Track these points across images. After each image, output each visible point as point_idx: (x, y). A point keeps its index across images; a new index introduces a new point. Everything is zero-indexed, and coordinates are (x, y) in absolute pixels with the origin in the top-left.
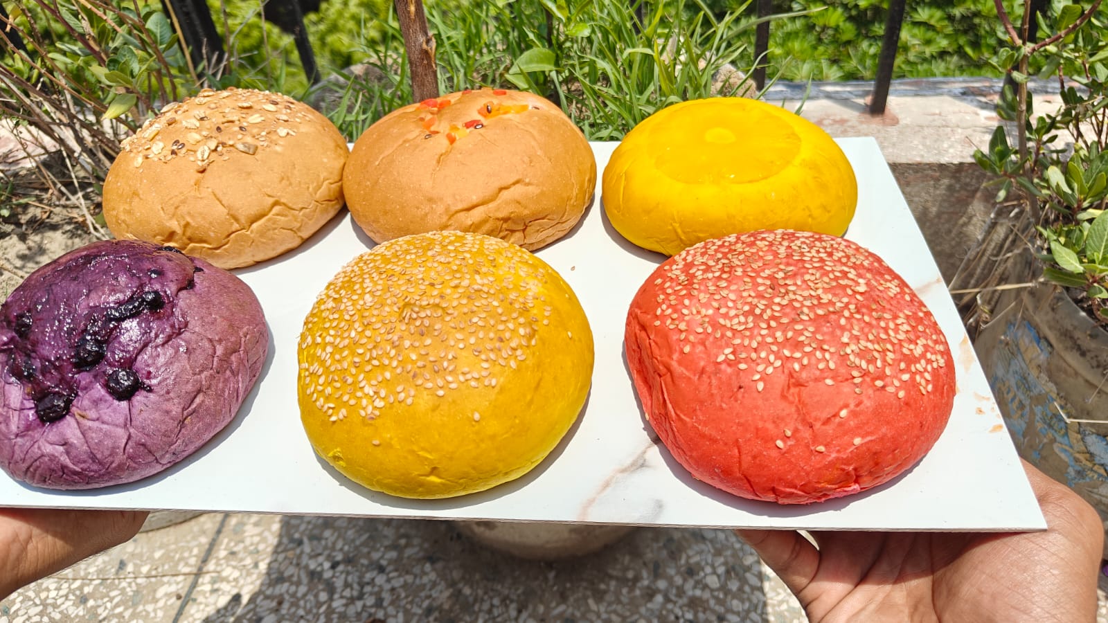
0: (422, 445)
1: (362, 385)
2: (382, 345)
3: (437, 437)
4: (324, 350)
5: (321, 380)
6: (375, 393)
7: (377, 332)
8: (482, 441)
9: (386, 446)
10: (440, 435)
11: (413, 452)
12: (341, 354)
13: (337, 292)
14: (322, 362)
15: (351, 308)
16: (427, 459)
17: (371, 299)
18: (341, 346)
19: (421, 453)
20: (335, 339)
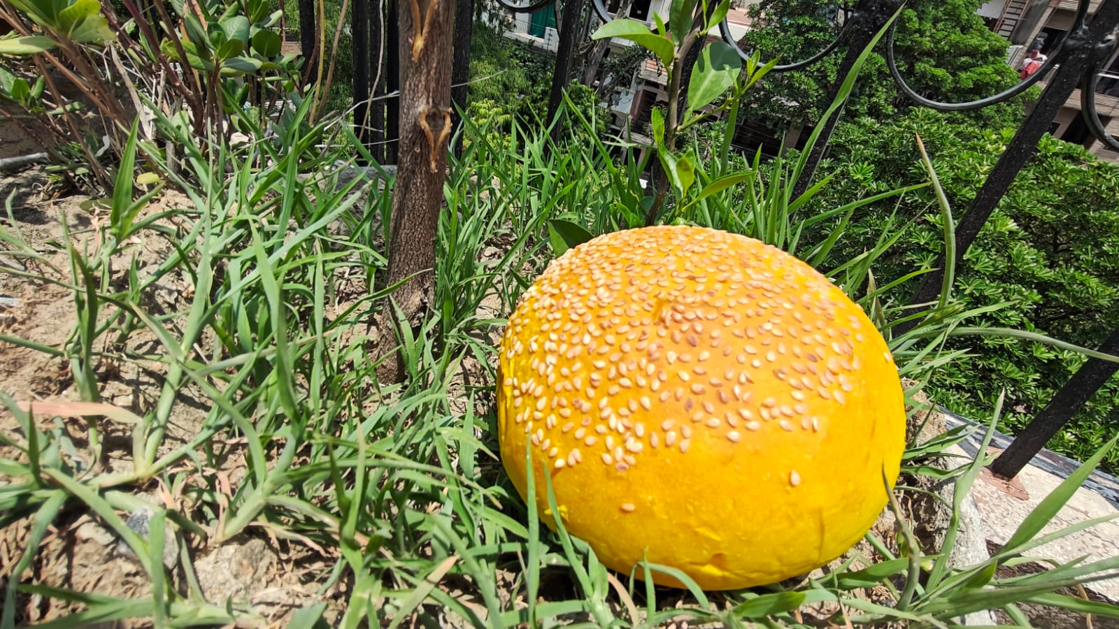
0: (705, 517)
1: (605, 414)
2: (634, 356)
3: (730, 506)
4: (543, 360)
5: (541, 404)
6: (627, 428)
7: (623, 337)
8: (800, 516)
9: (645, 512)
10: (735, 505)
11: (686, 527)
12: (570, 367)
13: (557, 286)
14: (542, 378)
15: (580, 304)
16: (708, 540)
17: (607, 294)
18: (570, 355)
19: (701, 530)
20: (559, 346)
